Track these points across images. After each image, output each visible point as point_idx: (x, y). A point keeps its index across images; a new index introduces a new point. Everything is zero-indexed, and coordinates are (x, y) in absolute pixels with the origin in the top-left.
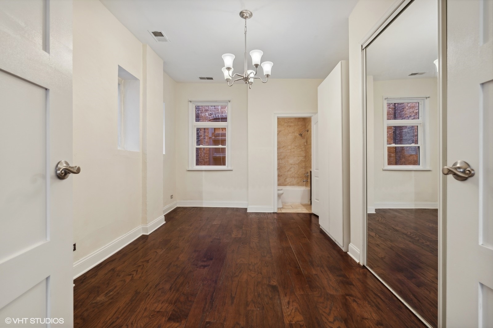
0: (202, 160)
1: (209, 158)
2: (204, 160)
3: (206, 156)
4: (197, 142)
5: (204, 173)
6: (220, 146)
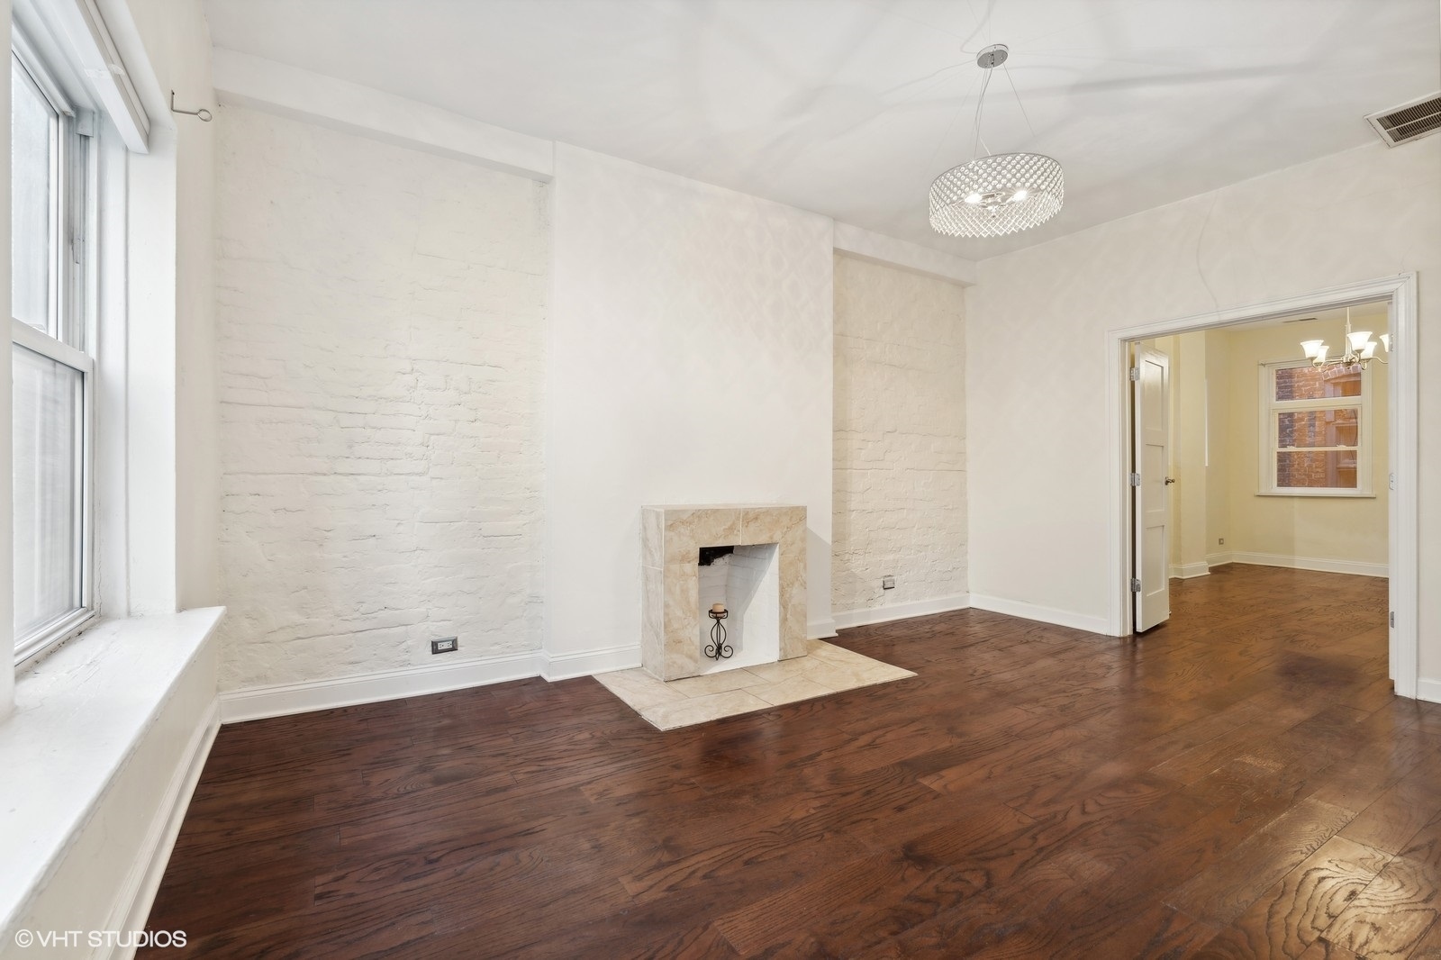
0: (1305, 475)
1: (1325, 471)
2: (1309, 476)
3: (1316, 467)
4: (1280, 441)
5: (1296, 501)
6: (1342, 448)
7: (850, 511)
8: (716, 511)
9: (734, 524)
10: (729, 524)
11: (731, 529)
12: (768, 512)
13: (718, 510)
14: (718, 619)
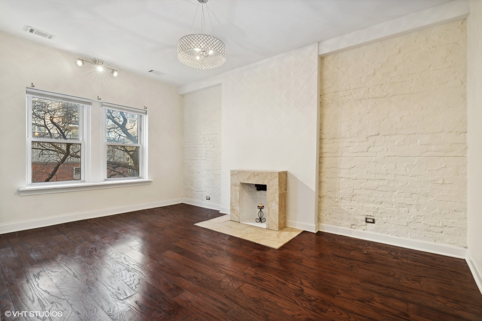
7: (339, 177)
8: (244, 171)
9: (250, 176)
10: (248, 176)
11: (249, 178)
12: (262, 173)
13: (245, 171)
14: (261, 209)
